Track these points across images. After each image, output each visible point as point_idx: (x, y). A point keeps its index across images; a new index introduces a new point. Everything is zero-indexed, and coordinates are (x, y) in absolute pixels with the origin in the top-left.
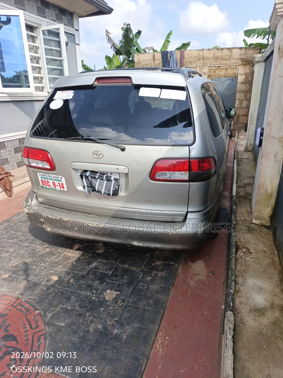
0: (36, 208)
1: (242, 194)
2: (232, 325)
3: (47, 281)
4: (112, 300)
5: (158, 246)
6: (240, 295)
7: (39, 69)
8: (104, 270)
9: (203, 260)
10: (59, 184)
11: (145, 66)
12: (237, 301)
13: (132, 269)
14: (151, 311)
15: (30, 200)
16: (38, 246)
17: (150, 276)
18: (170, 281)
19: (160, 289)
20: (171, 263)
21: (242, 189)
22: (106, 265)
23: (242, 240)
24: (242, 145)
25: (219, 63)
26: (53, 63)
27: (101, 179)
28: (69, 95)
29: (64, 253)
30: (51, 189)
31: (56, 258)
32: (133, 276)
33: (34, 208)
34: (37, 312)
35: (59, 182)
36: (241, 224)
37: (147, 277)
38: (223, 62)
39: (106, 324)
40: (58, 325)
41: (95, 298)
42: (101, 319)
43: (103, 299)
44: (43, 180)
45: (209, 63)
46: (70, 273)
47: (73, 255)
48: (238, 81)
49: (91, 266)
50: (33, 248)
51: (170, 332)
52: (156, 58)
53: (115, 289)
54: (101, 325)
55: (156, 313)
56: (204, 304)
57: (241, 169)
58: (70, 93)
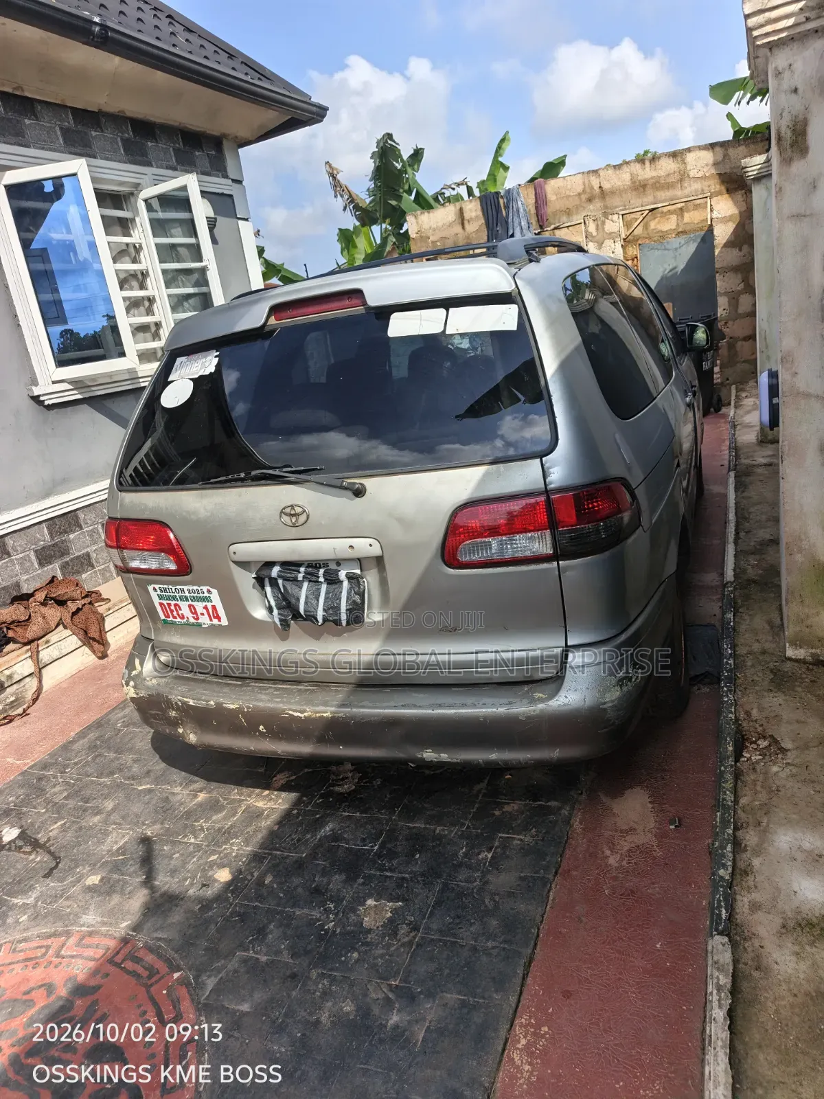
0: (154, 681)
1: (751, 573)
2: (726, 976)
3: (204, 885)
4: (382, 926)
5: (494, 756)
6: (751, 883)
7: (147, 304)
8: (358, 843)
9: (647, 787)
10: (206, 608)
11: (439, 244)
12: (743, 903)
13: (437, 831)
14: (495, 952)
15: (137, 662)
16: (176, 787)
17: (489, 850)
18: (548, 859)
19: (519, 885)
20: (549, 804)
21: (753, 561)
22: (361, 826)
23: (755, 713)
24: (752, 426)
25: (650, 198)
26: (182, 281)
27: (310, 581)
28: (207, 364)
29: (245, 802)
30: (188, 625)
31: (225, 818)
32: (440, 852)
33: (149, 684)
34: (176, 975)
35: (205, 604)
36: (753, 666)
37: (479, 854)
38: (662, 195)
39: (368, 1000)
40: (233, 1009)
41: (334, 926)
42: (352, 985)
43: (355, 925)
44: (165, 602)
45: (619, 204)
46: (264, 858)
47: (270, 805)
48: (716, 242)
49: (322, 833)
50: (165, 795)
51: (551, 1010)
52: (467, 216)
53: (391, 894)
54: (352, 1002)
55: (508, 958)
56: (652, 920)
57: (750, 498)
58: (209, 358)
